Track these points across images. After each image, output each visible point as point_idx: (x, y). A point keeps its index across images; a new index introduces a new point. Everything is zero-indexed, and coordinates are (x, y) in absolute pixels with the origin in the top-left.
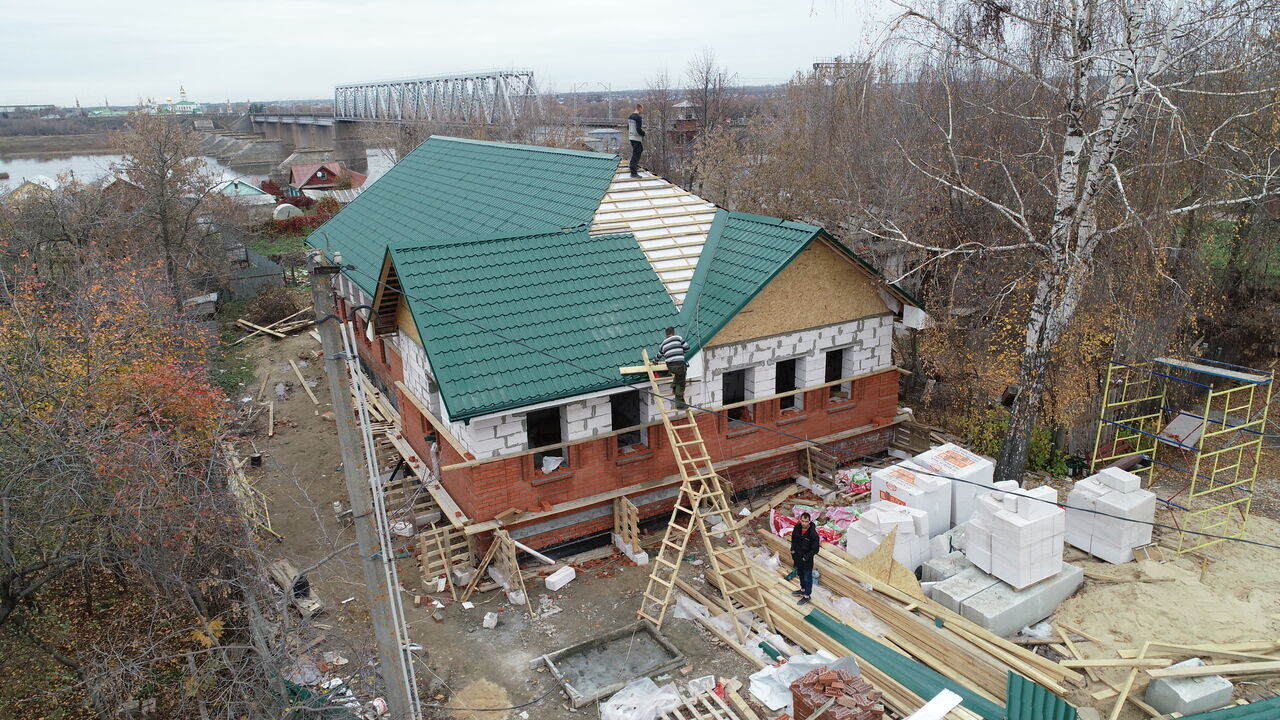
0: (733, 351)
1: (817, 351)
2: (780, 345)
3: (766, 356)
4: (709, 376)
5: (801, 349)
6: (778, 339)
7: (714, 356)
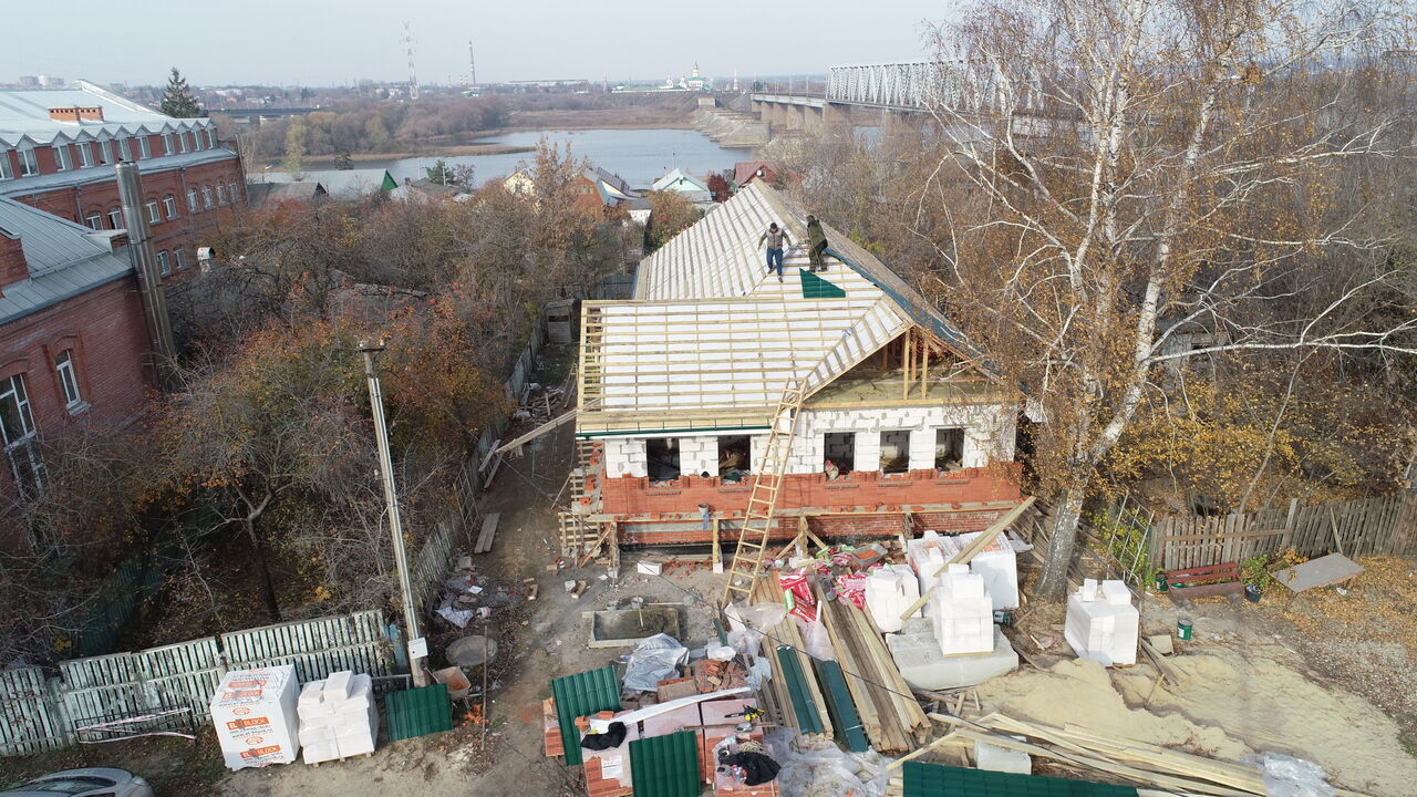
0: (834, 416)
1: (926, 427)
2: (884, 416)
3: (872, 423)
4: (811, 434)
5: (907, 423)
6: (882, 411)
7: (815, 417)
